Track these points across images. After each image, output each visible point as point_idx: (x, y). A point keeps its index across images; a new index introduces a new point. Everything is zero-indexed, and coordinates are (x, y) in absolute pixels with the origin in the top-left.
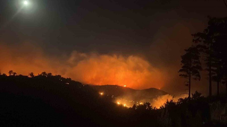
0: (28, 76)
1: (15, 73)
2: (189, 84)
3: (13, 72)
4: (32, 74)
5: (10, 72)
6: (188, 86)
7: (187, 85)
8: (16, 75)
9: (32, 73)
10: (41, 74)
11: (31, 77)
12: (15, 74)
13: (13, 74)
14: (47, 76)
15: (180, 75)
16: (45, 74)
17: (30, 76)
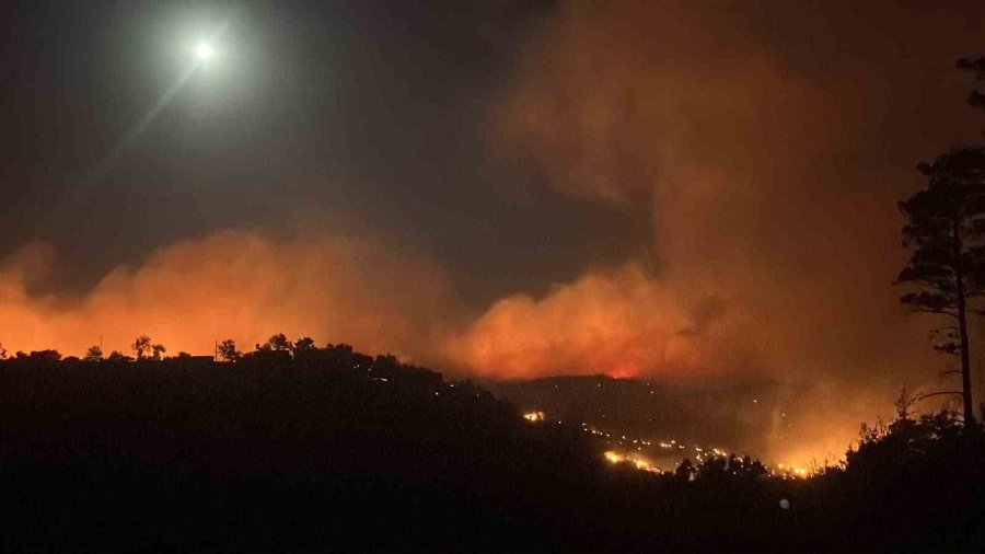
0: (212, 358)
1: (159, 348)
2: (957, 342)
3: (151, 343)
4: (228, 348)
5: (142, 343)
6: (958, 351)
7: (950, 348)
8: (162, 355)
9: (229, 342)
10: (266, 345)
11: (226, 360)
12: (161, 352)
13: (153, 350)
14: (291, 353)
15: (907, 299)
16: (286, 345)
17: (220, 358)
